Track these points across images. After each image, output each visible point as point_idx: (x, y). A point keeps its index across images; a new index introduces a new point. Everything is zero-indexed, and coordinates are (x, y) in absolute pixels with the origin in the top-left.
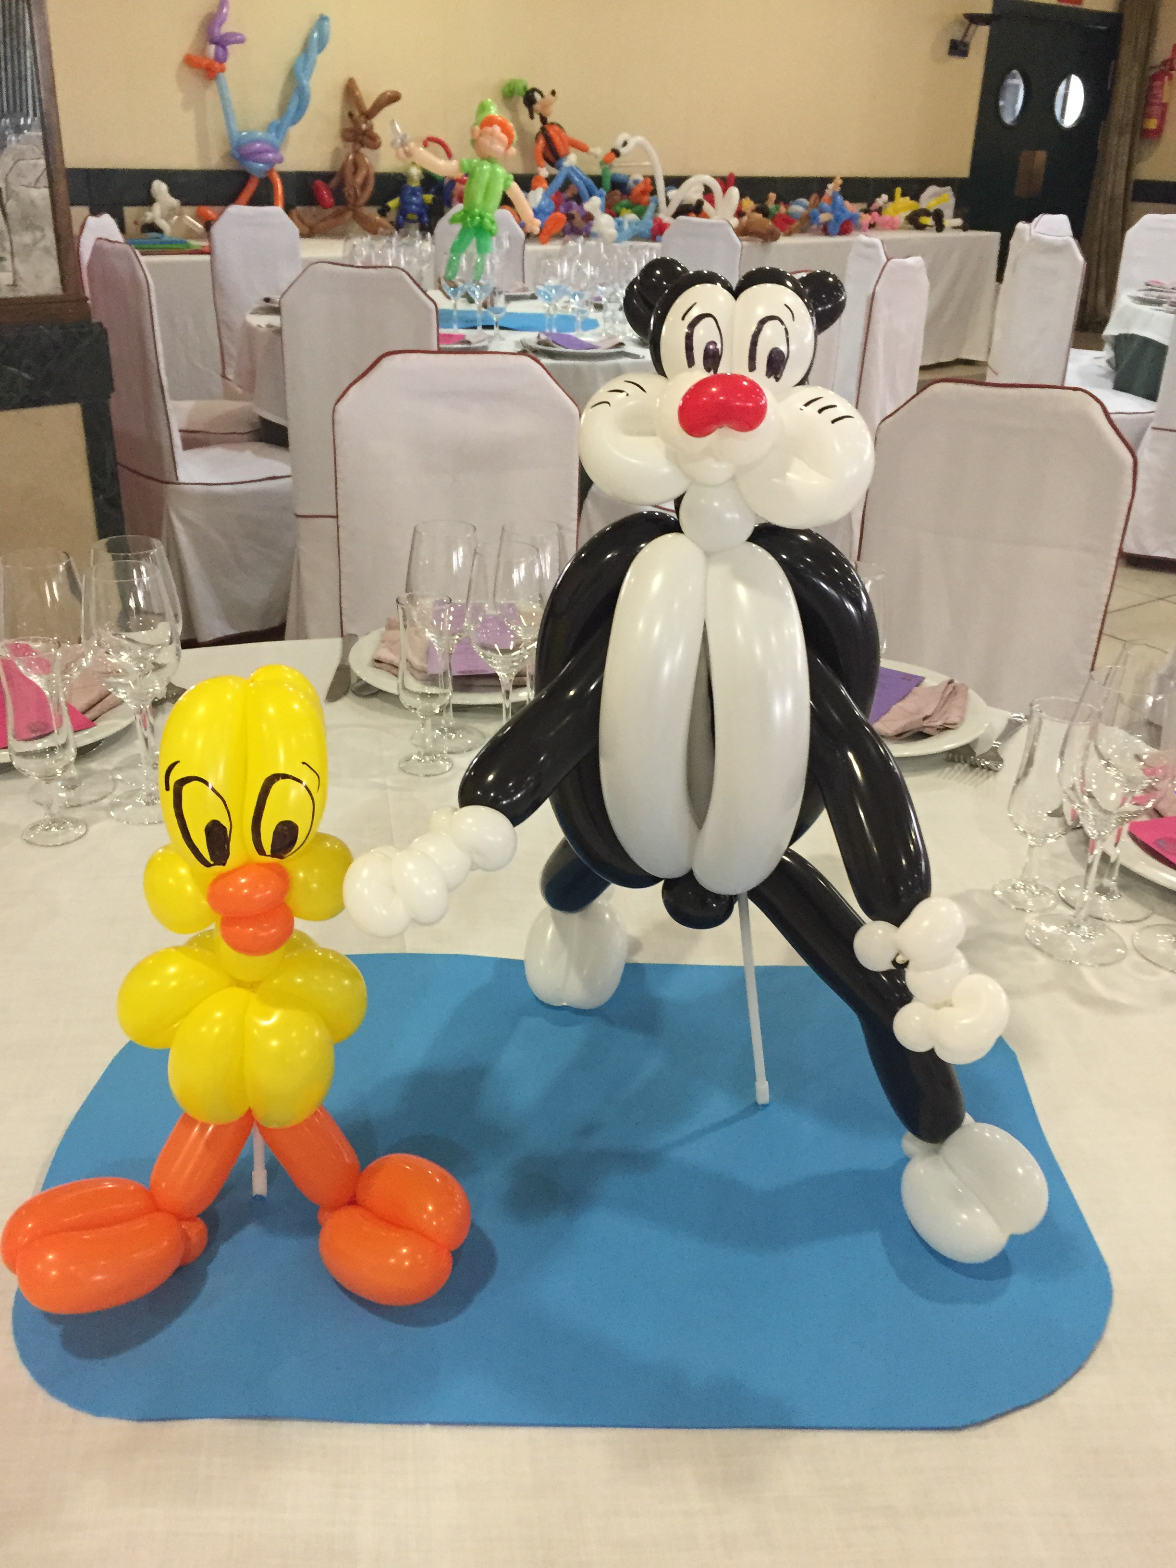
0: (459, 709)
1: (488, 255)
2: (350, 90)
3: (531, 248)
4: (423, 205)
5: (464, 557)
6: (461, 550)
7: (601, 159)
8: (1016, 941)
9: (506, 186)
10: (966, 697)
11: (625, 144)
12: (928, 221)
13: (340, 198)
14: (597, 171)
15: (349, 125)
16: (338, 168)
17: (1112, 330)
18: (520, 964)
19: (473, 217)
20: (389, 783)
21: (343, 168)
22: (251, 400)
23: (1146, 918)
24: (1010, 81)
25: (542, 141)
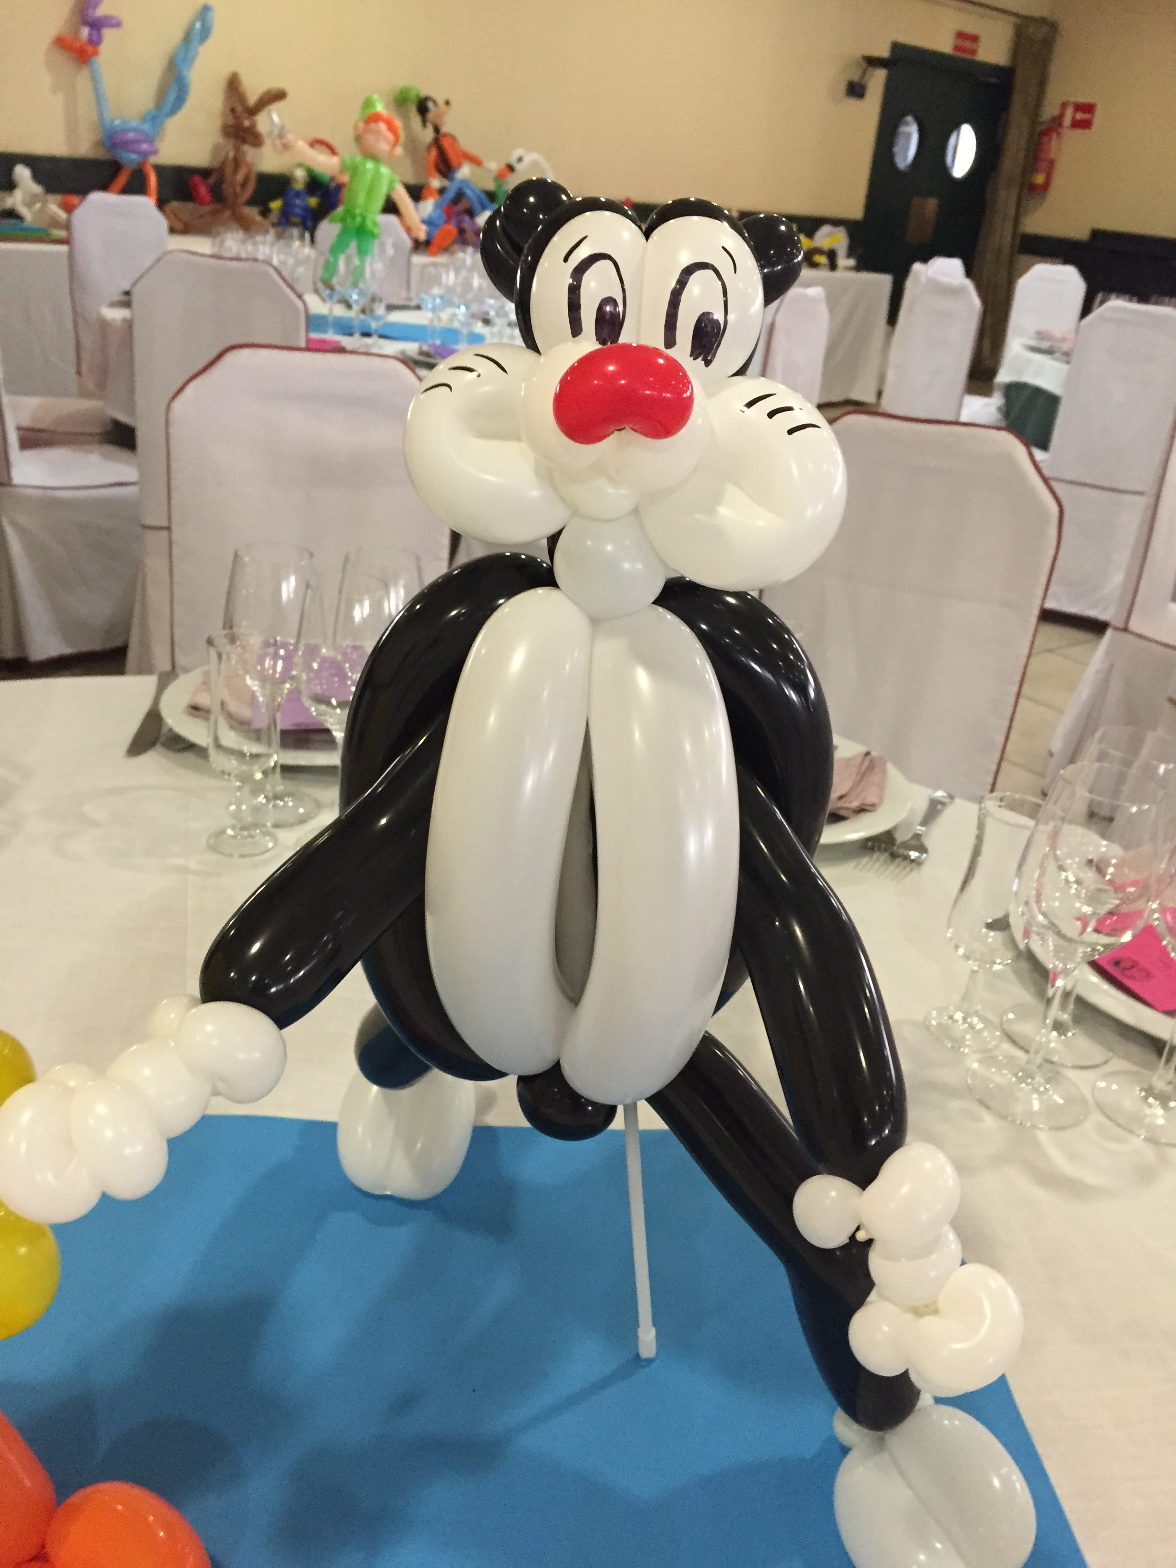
0: (288, 770)
1: (368, 260)
2: (233, 85)
3: (419, 259)
4: (307, 209)
5: (297, 588)
6: (293, 579)
7: (494, 174)
8: (954, 1092)
9: (391, 188)
10: (884, 772)
11: (520, 160)
12: (822, 259)
13: (218, 196)
14: (490, 186)
15: (231, 121)
16: (216, 164)
17: (1004, 376)
18: (331, 1128)
19: (354, 217)
20: (193, 865)
21: (223, 163)
22: (100, 398)
23: (1106, 1063)
24: (903, 129)
25: (434, 153)
